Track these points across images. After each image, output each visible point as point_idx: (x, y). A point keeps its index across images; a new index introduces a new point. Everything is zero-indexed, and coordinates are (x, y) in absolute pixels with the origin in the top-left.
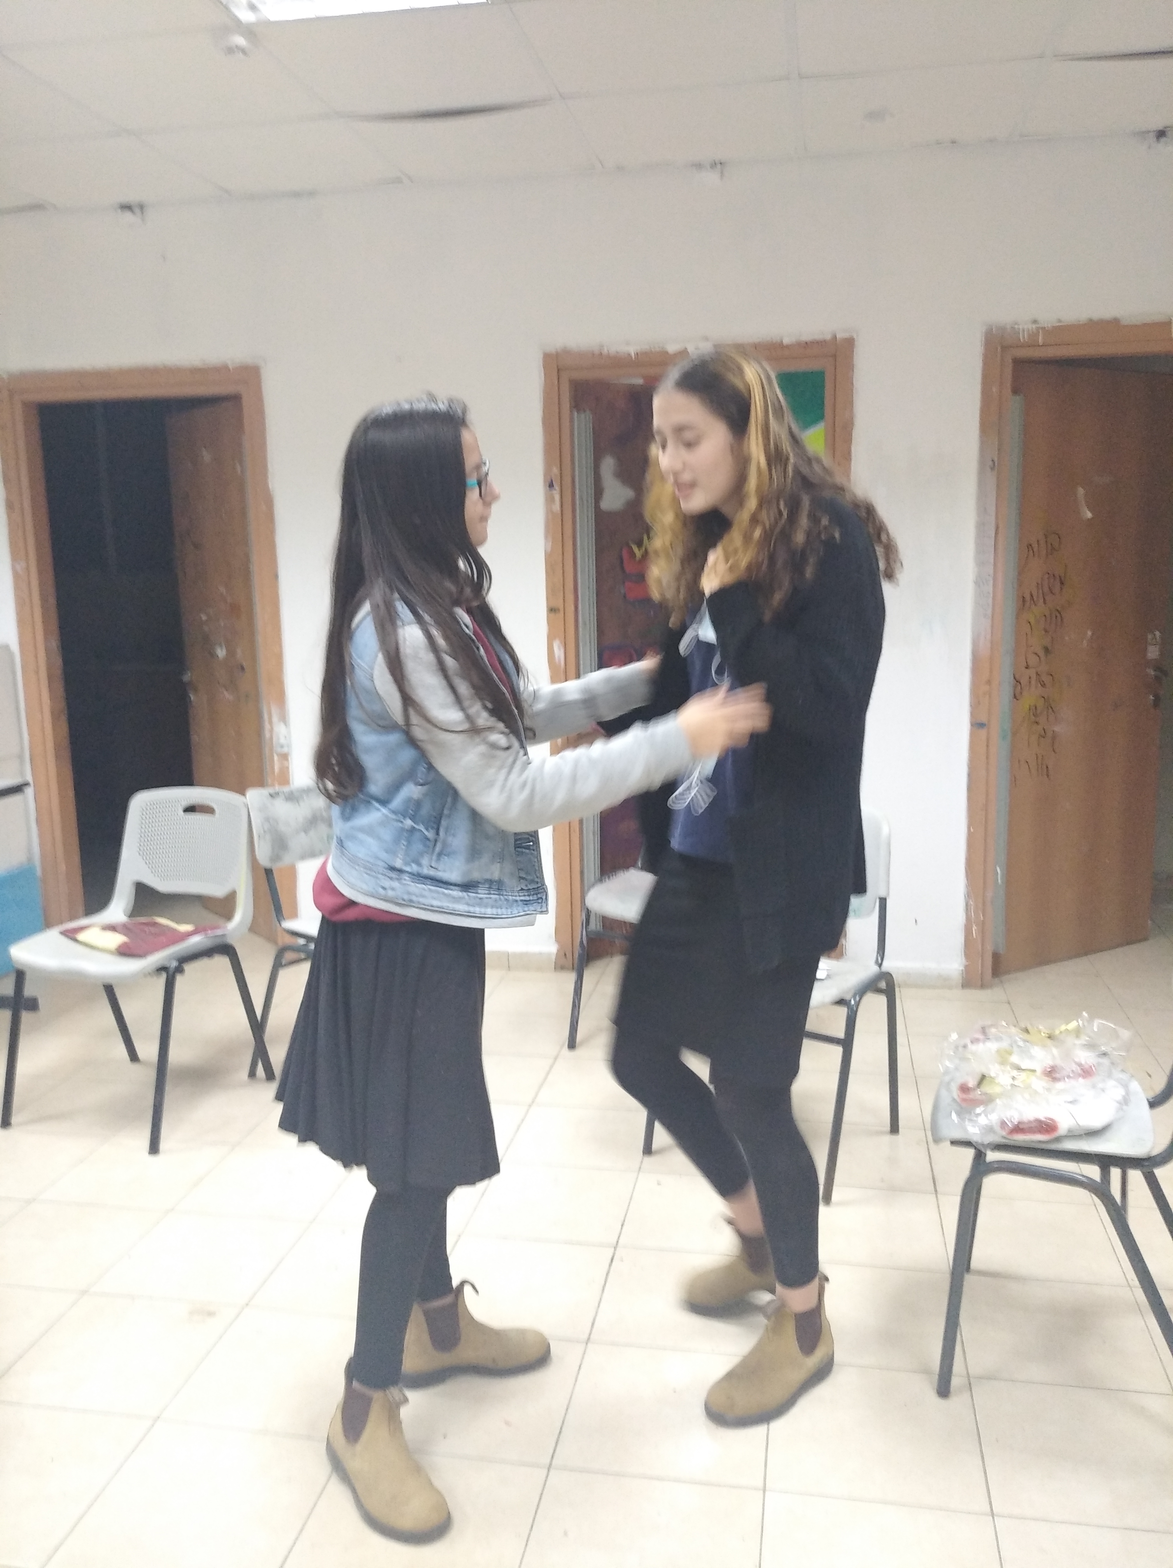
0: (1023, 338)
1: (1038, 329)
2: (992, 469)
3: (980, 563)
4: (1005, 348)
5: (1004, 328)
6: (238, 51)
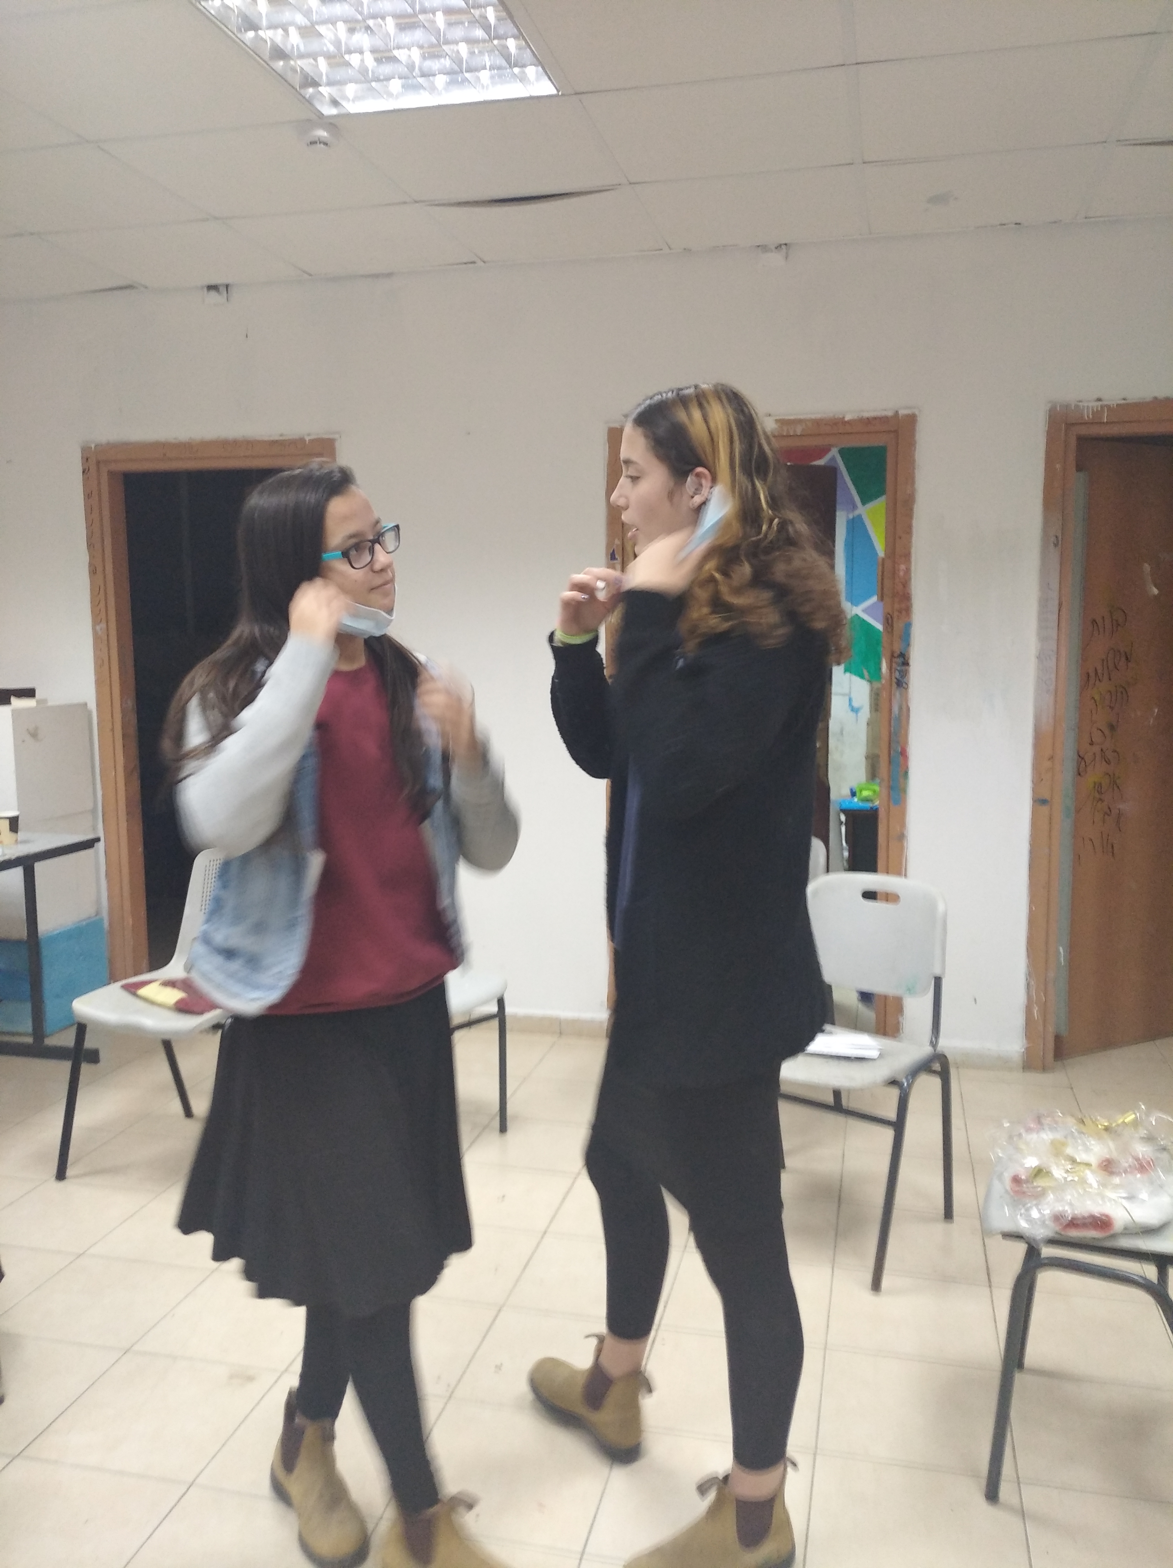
0: (1088, 415)
1: (1102, 407)
2: (1056, 545)
3: (1042, 639)
4: (1069, 425)
5: (1067, 406)
6: (320, 143)
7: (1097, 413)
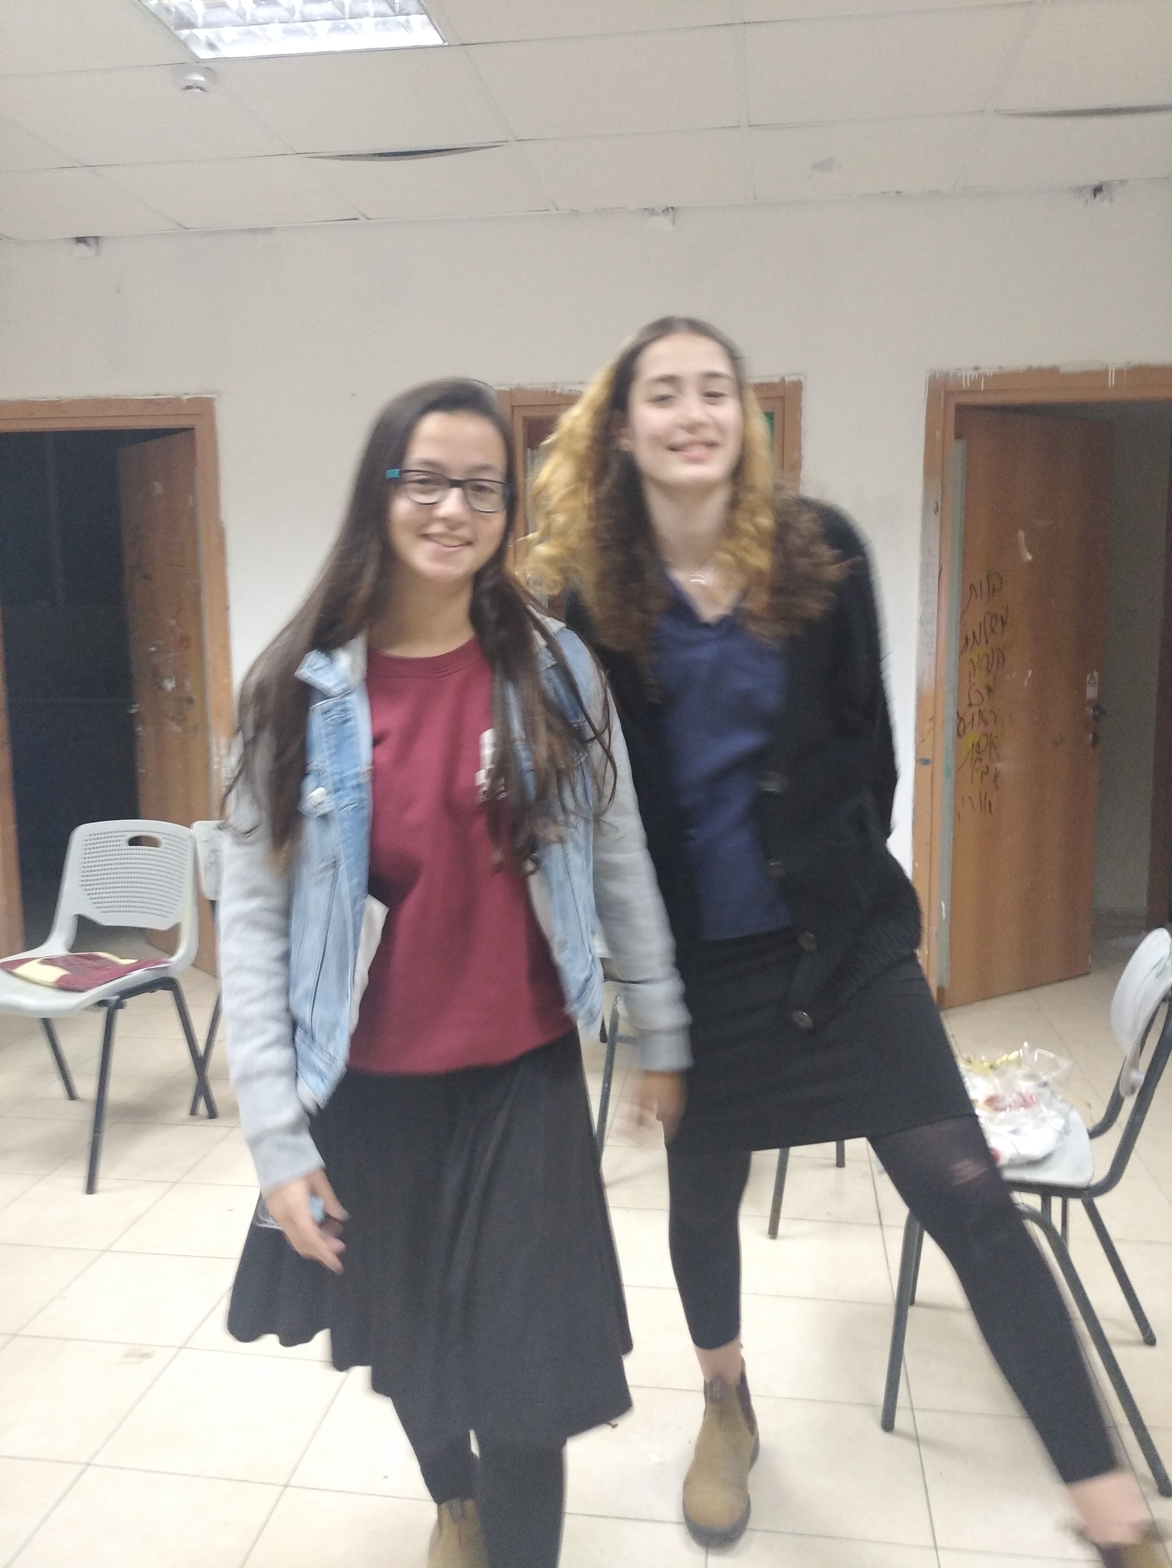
0: (966, 384)
1: (980, 376)
2: (936, 511)
3: (924, 603)
4: (948, 394)
5: (947, 375)
6: (197, 87)
7: (976, 382)
